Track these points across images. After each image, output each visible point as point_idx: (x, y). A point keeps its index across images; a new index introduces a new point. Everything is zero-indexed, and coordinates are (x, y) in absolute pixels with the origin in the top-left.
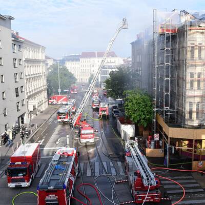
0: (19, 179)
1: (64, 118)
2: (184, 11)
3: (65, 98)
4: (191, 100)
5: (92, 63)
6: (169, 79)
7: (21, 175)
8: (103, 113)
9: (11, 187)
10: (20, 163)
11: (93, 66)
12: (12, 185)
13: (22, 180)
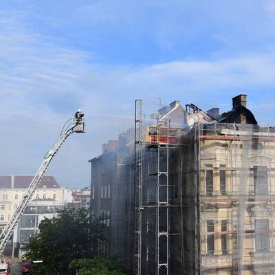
2: (192, 106)
6: (166, 234)
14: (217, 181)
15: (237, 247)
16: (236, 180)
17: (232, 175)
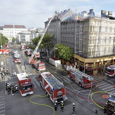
0: (29, 90)
1: (19, 61)
3: (7, 50)
4: (90, 48)
5: (11, 31)
6: (81, 39)
7: (29, 88)
8: (37, 56)
9: (24, 96)
10: (28, 83)
11: (12, 33)
12: (25, 95)
13: (30, 91)
14: (93, 28)
15: (96, 42)
16: (96, 29)
17: (95, 28)
